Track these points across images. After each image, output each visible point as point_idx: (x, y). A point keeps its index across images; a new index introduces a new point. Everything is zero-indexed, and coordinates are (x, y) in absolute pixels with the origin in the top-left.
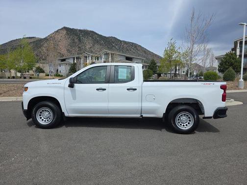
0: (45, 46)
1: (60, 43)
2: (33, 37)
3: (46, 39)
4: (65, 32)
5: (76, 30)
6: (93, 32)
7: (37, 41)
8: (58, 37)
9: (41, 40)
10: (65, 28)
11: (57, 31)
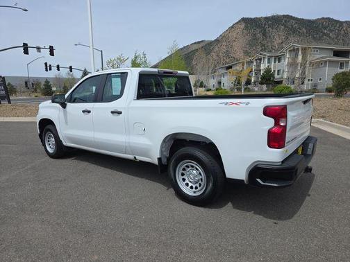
0: (215, 51)
1: (235, 43)
2: (202, 41)
3: (217, 41)
4: (242, 26)
5: (259, 19)
6: (287, 16)
7: (206, 45)
8: (233, 35)
9: (210, 44)
10: (244, 20)
11: (232, 27)
